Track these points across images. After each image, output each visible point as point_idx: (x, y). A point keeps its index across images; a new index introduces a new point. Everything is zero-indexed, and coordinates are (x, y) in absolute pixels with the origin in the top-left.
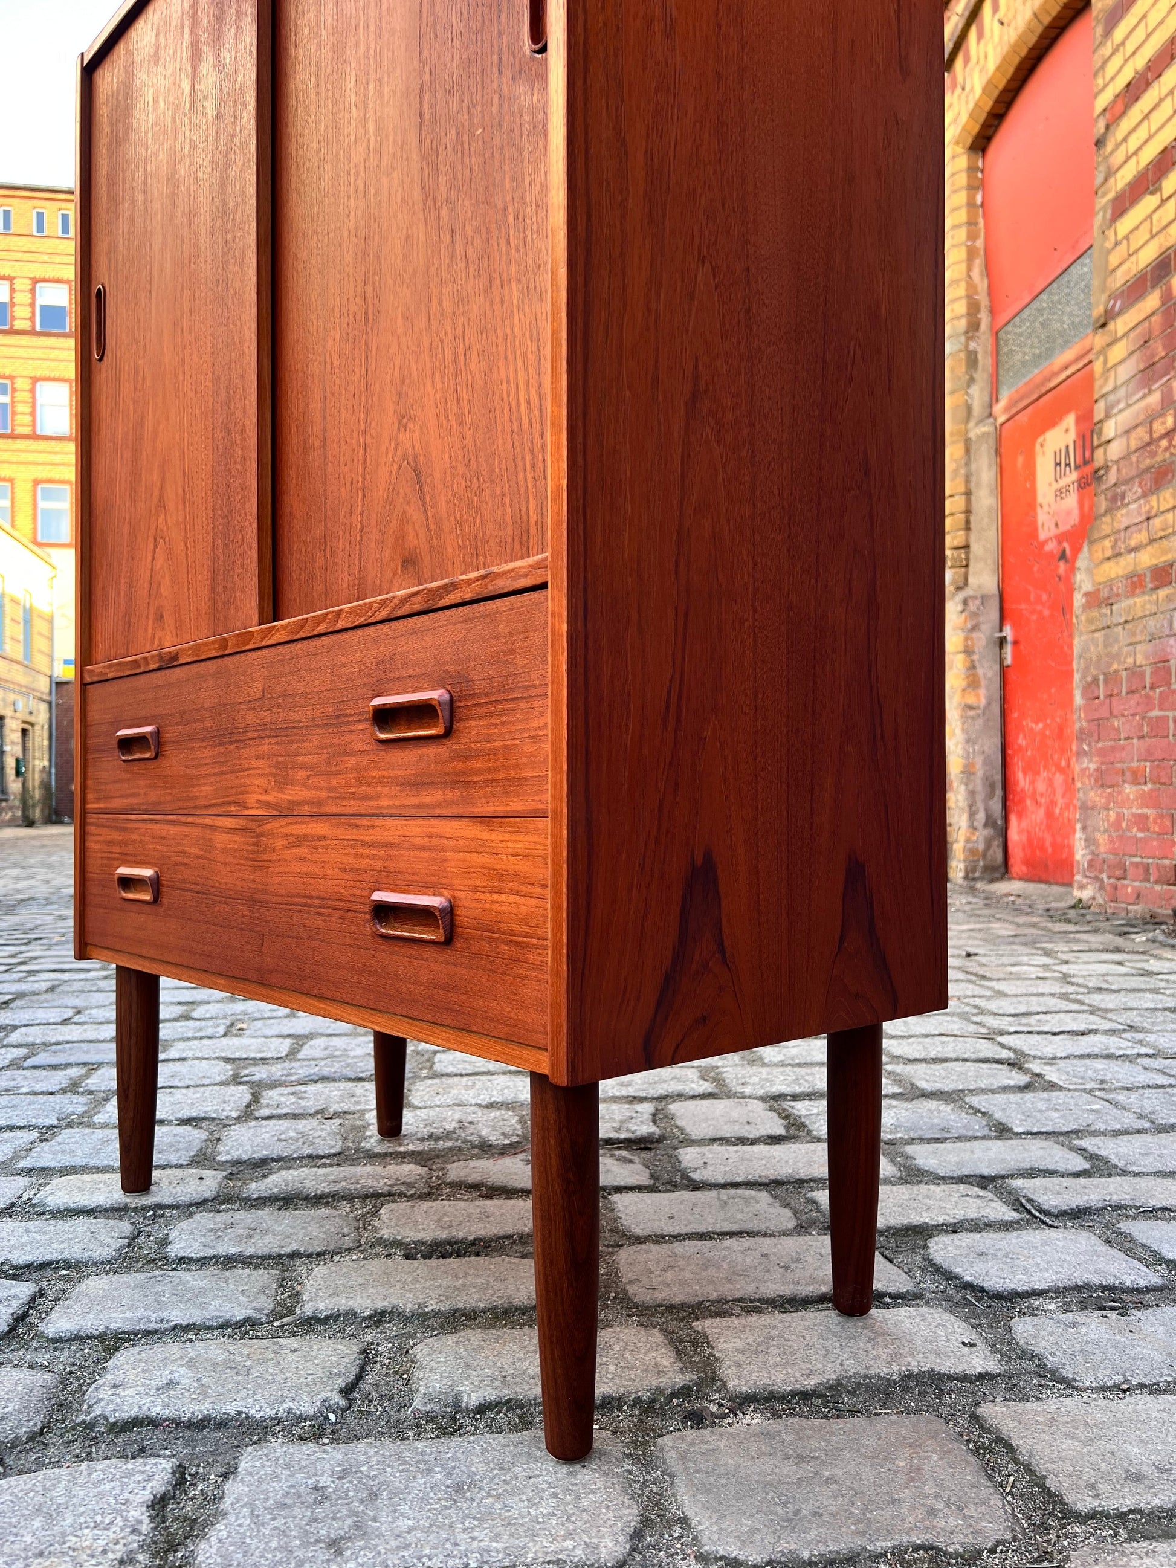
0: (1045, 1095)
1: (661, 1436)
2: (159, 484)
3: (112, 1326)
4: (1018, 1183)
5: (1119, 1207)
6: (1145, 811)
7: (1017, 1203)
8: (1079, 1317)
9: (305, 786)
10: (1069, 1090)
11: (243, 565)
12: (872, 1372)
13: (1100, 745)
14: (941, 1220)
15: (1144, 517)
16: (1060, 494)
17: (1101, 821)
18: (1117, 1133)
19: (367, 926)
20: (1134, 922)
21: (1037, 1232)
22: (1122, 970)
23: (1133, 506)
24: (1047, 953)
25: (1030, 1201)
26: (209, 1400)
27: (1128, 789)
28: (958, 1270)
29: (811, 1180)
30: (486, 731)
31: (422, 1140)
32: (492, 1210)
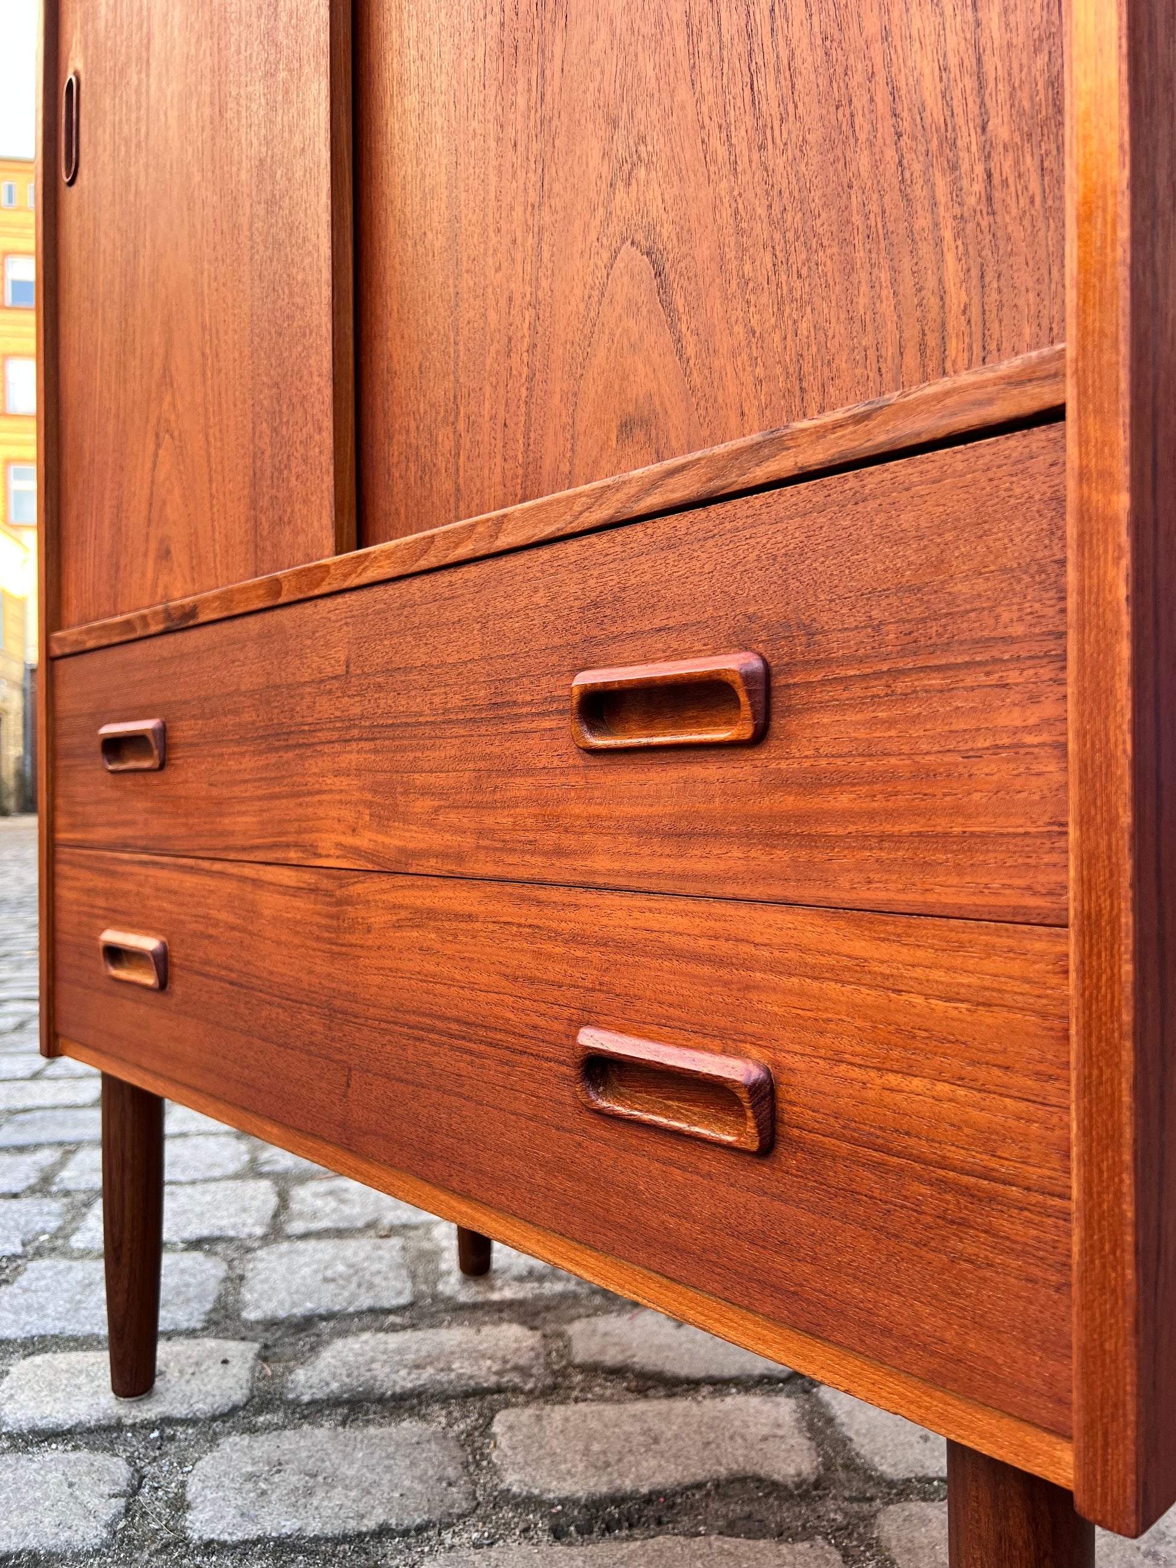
9: (430, 824)
11: (305, 460)
19: (570, 1092)
30: (862, 734)
31: (520, 1279)
32: (657, 1426)
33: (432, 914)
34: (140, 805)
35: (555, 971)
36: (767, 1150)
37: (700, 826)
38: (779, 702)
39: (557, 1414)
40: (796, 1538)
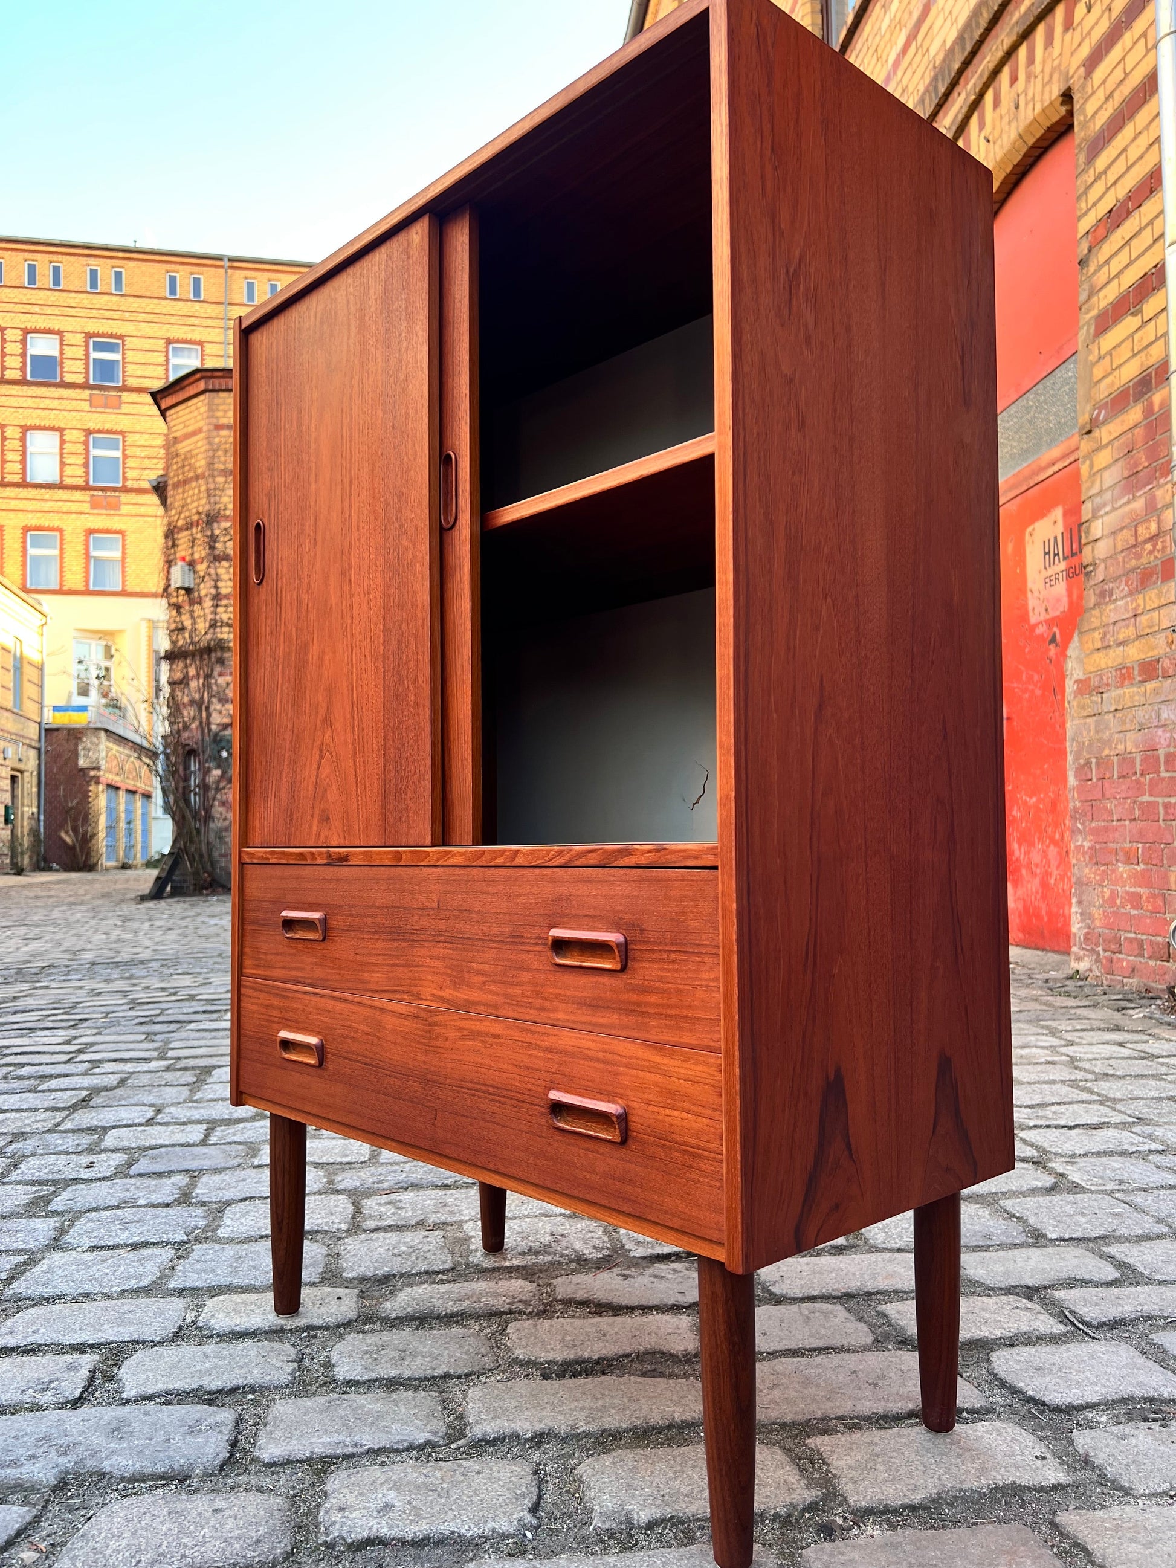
0: (1071, 1197)
1: (803, 1548)
2: (324, 705)
3: (316, 1450)
4: (1059, 1294)
5: (1150, 1318)
6: (1138, 889)
7: (1062, 1315)
8: (1128, 1429)
9: (481, 989)
10: (1092, 1192)
11: (415, 792)
12: (965, 1486)
13: (1093, 825)
14: (998, 1333)
15: (1131, 614)
16: (1049, 581)
17: (1096, 898)
18: (1140, 1239)
19: (545, 1120)
20: (1130, 996)
21: (1083, 1345)
22: (1125, 1052)
23: (1120, 603)
24: (1052, 1032)
25: (1072, 1312)
26: (425, 1521)
27: (1121, 868)
28: (1021, 1385)
29: (877, 1293)
30: (659, 973)
31: (523, 1254)
32: (606, 1328)
33: (480, 1033)
34: (308, 959)
35: (539, 1064)
36: (624, 1142)
37: (601, 1003)
38: (631, 955)
39: (546, 1323)
40: (678, 1377)
